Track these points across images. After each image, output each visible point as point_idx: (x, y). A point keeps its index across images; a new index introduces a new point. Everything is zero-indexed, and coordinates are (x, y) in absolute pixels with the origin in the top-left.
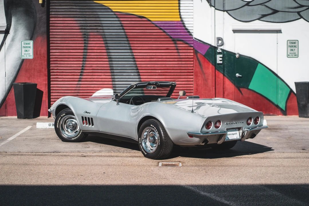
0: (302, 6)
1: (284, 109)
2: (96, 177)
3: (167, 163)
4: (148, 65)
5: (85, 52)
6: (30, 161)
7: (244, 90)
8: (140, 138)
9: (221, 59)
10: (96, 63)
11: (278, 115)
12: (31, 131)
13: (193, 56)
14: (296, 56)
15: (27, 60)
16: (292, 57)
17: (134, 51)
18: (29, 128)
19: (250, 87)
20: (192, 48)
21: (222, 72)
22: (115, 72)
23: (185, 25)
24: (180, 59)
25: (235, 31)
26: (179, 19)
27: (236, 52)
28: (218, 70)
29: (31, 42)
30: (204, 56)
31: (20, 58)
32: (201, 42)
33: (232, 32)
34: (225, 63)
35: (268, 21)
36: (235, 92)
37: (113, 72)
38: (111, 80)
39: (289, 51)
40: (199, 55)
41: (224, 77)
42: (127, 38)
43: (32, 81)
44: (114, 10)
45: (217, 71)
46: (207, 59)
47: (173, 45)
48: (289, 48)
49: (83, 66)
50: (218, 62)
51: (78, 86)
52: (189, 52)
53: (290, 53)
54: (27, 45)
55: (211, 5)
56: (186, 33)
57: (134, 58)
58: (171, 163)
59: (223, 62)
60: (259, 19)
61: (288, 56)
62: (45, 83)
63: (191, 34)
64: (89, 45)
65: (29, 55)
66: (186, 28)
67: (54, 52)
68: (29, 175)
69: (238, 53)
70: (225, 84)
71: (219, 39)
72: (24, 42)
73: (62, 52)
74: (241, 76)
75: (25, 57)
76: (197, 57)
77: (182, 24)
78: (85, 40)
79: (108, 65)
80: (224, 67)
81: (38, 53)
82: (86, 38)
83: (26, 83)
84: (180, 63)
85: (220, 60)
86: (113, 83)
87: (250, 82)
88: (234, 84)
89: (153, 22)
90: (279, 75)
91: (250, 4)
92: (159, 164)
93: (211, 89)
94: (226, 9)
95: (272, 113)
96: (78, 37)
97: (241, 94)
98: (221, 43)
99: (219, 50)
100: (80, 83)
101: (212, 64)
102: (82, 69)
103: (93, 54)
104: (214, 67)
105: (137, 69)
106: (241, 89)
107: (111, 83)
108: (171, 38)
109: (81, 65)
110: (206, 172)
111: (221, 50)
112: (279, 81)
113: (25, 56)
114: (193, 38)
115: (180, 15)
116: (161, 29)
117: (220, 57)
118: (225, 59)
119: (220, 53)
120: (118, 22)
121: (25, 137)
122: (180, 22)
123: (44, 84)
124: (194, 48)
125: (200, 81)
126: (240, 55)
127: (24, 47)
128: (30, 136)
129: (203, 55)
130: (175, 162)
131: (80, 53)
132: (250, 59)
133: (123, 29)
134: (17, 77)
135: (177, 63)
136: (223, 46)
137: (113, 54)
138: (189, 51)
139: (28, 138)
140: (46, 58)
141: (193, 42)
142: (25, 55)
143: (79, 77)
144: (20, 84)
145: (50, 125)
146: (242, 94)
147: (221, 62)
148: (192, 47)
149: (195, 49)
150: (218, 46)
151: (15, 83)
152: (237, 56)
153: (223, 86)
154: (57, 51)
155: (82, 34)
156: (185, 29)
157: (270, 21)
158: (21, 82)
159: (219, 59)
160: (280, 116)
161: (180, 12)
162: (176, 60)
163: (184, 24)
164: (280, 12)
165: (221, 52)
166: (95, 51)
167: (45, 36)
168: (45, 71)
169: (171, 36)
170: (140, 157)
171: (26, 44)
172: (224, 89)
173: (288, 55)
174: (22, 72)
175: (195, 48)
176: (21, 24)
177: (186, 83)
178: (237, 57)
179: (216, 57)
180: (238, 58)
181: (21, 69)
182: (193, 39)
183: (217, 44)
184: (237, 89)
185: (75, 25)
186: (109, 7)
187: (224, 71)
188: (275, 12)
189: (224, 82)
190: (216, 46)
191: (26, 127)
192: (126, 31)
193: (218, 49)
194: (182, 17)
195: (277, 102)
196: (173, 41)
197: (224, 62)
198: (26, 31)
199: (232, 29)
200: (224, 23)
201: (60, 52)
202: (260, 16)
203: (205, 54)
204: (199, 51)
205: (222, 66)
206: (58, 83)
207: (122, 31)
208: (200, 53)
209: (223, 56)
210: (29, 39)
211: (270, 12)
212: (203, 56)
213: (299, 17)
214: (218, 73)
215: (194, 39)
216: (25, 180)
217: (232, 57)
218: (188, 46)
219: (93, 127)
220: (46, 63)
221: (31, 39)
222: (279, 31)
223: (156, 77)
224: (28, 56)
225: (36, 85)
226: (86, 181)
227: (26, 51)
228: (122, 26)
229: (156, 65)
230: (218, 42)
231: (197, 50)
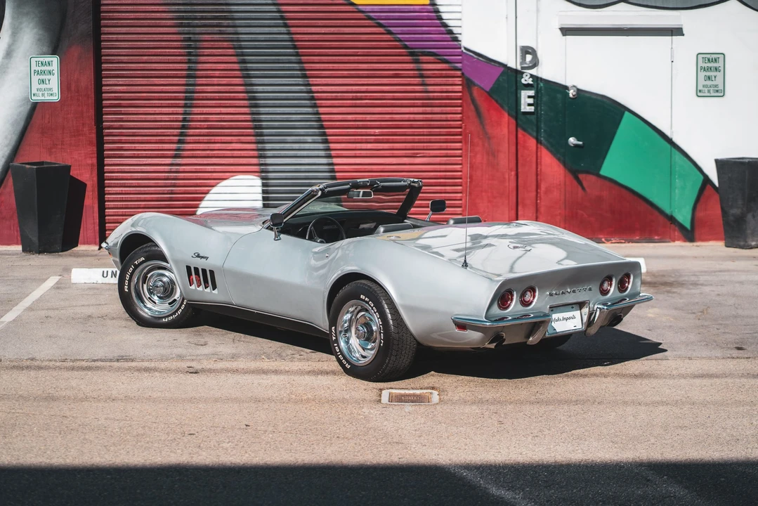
1: (688, 225)
2: (227, 440)
3: (402, 392)
4: (350, 117)
5: (190, 82)
6: (61, 389)
7: (588, 179)
8: (333, 328)
9: (531, 101)
10: (218, 110)
11: (674, 241)
12: (58, 291)
13: (460, 94)
14: (720, 92)
15: (44, 104)
16: (709, 95)
17: (312, 81)
18: (52, 281)
19: (603, 172)
20: (459, 73)
21: (535, 134)
22: (265, 134)
23: (441, 14)
24: (427, 101)
25: (566, 31)
27: (569, 84)
28: (524, 130)
29: (55, 60)
30: (488, 93)
31: (27, 99)
32: (481, 59)
33: (559, 32)
34: (541, 110)
35: (650, 4)
36: (565, 185)
37: (262, 135)
38: (256, 155)
39: (702, 82)
40: (475, 91)
41: (539, 145)
42: (295, 47)
43: (58, 158)
45: (520, 131)
46: (497, 101)
47: (411, 66)
48: (702, 74)
49: (184, 120)
50: (525, 108)
51: (174, 168)
52: (451, 82)
53: (704, 86)
54: (43, 68)
56: (444, 36)
57: (313, 98)
58: (411, 392)
59: (536, 109)
60: (624, 1)
61: (699, 94)
62: (89, 162)
63: (457, 37)
64: (200, 66)
65: (51, 90)
66: (444, 23)
67: (111, 83)
68: (60, 434)
69: (574, 86)
70: (541, 165)
71: (526, 51)
72: (38, 59)
73: (131, 83)
74: (581, 143)
75: (39, 98)
76: (471, 94)
77: (433, 12)
78: (189, 54)
79: (248, 117)
80: (538, 120)
81: (73, 88)
82: (192, 49)
83: (42, 163)
84: (429, 109)
85: (529, 105)
86: (261, 162)
87: (604, 158)
88: (565, 165)
89: (360, 7)
90: (676, 140)
92: (382, 395)
93: (507, 177)
95: (658, 235)
96: (173, 46)
97: (580, 188)
98: (530, 62)
99: (527, 78)
100: (179, 162)
101: (509, 115)
102: (183, 127)
103: (209, 89)
104: (515, 122)
105: (322, 127)
106: (581, 176)
107: (255, 161)
108: (406, 47)
109: (181, 117)
110: (501, 423)
111: (531, 79)
112: (677, 156)
113: (41, 95)
114: (460, 48)
116: (380, 26)
117: (529, 97)
118: (541, 101)
119: (528, 86)
120: (273, 8)
121: (43, 313)
122: (429, 7)
123: (88, 165)
124: (463, 74)
125: (479, 156)
126: (579, 91)
127: (38, 73)
128: (57, 309)
129: (486, 92)
130: (421, 389)
131: (176, 86)
132: (605, 100)
133: (286, 26)
134: (20, 147)
135: (420, 110)
136: (535, 69)
137: (260, 88)
138: (451, 80)
139: (50, 313)
140: (92, 101)
141: (460, 57)
142: (41, 93)
143: (174, 146)
144: (28, 166)
145: (105, 275)
146: (583, 188)
147: (532, 109)
148: (460, 70)
149: (467, 75)
150: (523, 68)
151: (16, 164)
152: (572, 93)
153: (537, 168)
154: (121, 81)
155: (182, 39)
156: (440, 25)
157: (654, 5)
158: (30, 161)
159: (526, 101)
160: (678, 243)
162: (419, 105)
163: (438, 12)
165: (532, 83)
166: (215, 81)
167: (90, 44)
168: (90, 133)
169: (406, 43)
170: (334, 373)
171: (42, 63)
172: (539, 177)
173: (700, 91)
174: (33, 136)
175: (465, 73)
176: (27, 14)
177: (443, 162)
178: (571, 96)
179: (519, 95)
180: (574, 99)
181: (29, 127)
182: (459, 50)
183: (521, 63)
184: (570, 176)
185: (164, 15)
187: (538, 131)
189: (539, 158)
190: (519, 68)
191: (45, 280)
192: (293, 30)
193: (524, 75)
195: (671, 208)
196: (412, 54)
197: (539, 108)
198: (41, 32)
199: (557, 26)
200: (538, 11)
201: (127, 83)
203: (491, 89)
204: (476, 82)
205: (533, 118)
206: (124, 162)
207: (282, 32)
208: (478, 85)
209: (537, 93)
210: (50, 52)
212: (486, 94)
214: (523, 135)
215: (464, 51)
216: (51, 448)
217: (559, 96)
218: (447, 68)
219: (216, 292)
220: (92, 112)
221: (54, 52)
222: (677, 31)
223: (369, 146)
224: (46, 95)
225: (68, 168)
226: (204, 453)
227: (43, 81)
228: (282, 18)
229: (368, 117)
230: (524, 58)
231: (471, 78)
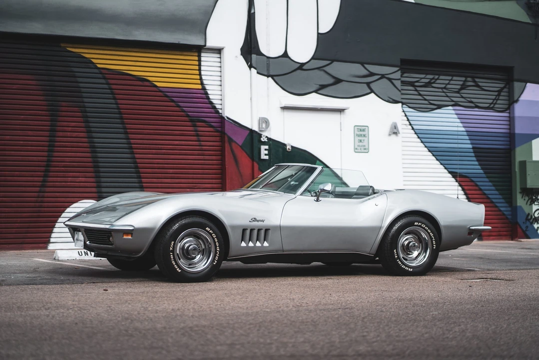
0: (372, 74)
5: (52, 135)
9: (266, 152)
13: (220, 148)
14: (366, 150)
16: (361, 151)
17: (130, 136)
22: (102, 171)
23: (209, 95)
24: (201, 152)
25: (285, 108)
26: (200, 87)
27: (286, 142)
30: (241, 147)
32: (236, 124)
33: (280, 108)
37: (99, 172)
38: (95, 186)
39: (357, 143)
40: (233, 145)
42: (120, 113)
44: (99, 66)
45: (259, 172)
46: (246, 153)
47: (191, 128)
48: (357, 138)
49: (48, 161)
50: (263, 157)
51: (42, 194)
53: (358, 146)
55: (250, 67)
56: (210, 110)
57: (131, 148)
59: (269, 158)
60: (316, 92)
61: (356, 151)
63: (218, 111)
64: (59, 124)
66: (211, 101)
69: (289, 145)
71: (265, 122)
76: (231, 147)
77: (204, 94)
78: (52, 115)
79: (90, 160)
82: (54, 111)
84: (202, 157)
85: (266, 155)
86: (99, 191)
89: (160, 88)
90: (344, 179)
91: (304, 67)
94: (271, 74)
96: (41, 109)
98: (266, 127)
99: (264, 138)
100: (45, 190)
101: (254, 161)
102: (47, 166)
103: (65, 139)
104: (257, 165)
105: (137, 167)
107: (94, 190)
108: (188, 116)
109: (46, 159)
111: (266, 138)
115: (201, 79)
116: (173, 101)
117: (266, 150)
118: (271, 153)
120: (106, 86)
122: (201, 91)
126: (292, 147)
129: (239, 145)
131: (43, 137)
132: (305, 153)
133: (114, 99)
136: (267, 132)
137: (98, 140)
143: (41, 179)
147: (267, 157)
150: (261, 131)
152: (288, 147)
155: (47, 104)
156: (208, 102)
157: (331, 95)
159: (264, 152)
161: (200, 74)
162: (196, 154)
163: (207, 94)
164: (344, 82)
165: (267, 141)
166: (69, 134)
169: (188, 113)
173: (356, 149)
178: (288, 150)
179: (259, 148)
180: (290, 152)
182: (222, 119)
183: (259, 128)
186: (92, 60)
188: (338, 81)
190: (259, 132)
192: (119, 101)
193: (262, 136)
194: (205, 82)
196: (191, 121)
199: (278, 105)
200: (268, 96)
202: (317, 87)
203: (242, 144)
204: (234, 139)
205: (267, 163)
207: (112, 102)
208: (237, 143)
209: (269, 147)
211: (331, 81)
213: (369, 91)
215: (227, 120)
217: (281, 150)
218: (212, 130)
222: (341, 111)
228: (112, 94)
230: (260, 124)
231: (231, 137)
